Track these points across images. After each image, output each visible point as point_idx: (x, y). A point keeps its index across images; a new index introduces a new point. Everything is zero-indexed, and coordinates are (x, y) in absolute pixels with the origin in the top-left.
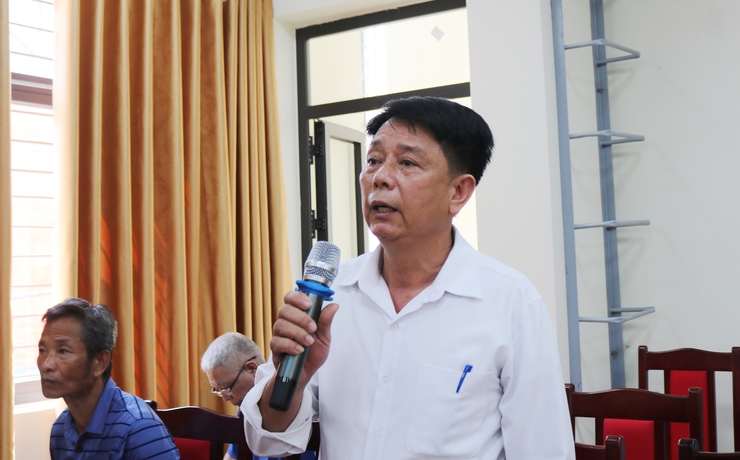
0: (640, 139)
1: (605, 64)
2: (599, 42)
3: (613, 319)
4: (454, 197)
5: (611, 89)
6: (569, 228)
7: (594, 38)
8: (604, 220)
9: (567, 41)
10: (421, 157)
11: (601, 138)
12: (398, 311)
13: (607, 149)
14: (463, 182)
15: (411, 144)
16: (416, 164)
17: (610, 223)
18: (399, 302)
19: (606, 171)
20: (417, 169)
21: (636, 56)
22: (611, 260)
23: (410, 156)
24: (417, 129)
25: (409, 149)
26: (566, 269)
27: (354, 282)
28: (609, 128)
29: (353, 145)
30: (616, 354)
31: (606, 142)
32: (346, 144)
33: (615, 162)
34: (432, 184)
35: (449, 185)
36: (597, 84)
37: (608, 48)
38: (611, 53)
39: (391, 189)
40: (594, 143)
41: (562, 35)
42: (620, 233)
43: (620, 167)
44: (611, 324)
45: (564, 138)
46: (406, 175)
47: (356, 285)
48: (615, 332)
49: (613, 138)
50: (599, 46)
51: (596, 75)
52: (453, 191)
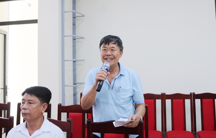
0: (83, 38)
1: (75, 18)
2: (74, 11)
3: (74, 86)
4: (43, 109)
5: (77, 24)
6: (63, 61)
7: (73, 10)
8: (73, 59)
9: (66, 10)
10: (34, 102)
11: (73, 37)
12: (30, 136)
13: (75, 40)
14: (44, 105)
15: (31, 99)
16: (32, 103)
17: (74, 60)
18: (31, 133)
19: (74, 46)
20: (33, 104)
21: (84, 16)
22: (74, 70)
23: (31, 102)
24: (33, 95)
25: (31, 100)
26: (62, 72)
27: (19, 130)
28: (75, 35)
29: (3, 35)
30: (75, 95)
31: (74, 38)
32: (1, 35)
33: (77, 44)
34: (37, 107)
35: (41, 106)
36: (73, 23)
37: (76, 13)
38: (77, 15)
39: (27, 110)
40: (71, 38)
41: (64, 8)
42: (77, 63)
43: (78, 45)
44: (74, 87)
45: (63, 36)
46: (30, 106)
47: (20, 131)
48: (75, 89)
49: (77, 37)
50: (74, 12)
51: (73, 20)
52: (42, 107)
